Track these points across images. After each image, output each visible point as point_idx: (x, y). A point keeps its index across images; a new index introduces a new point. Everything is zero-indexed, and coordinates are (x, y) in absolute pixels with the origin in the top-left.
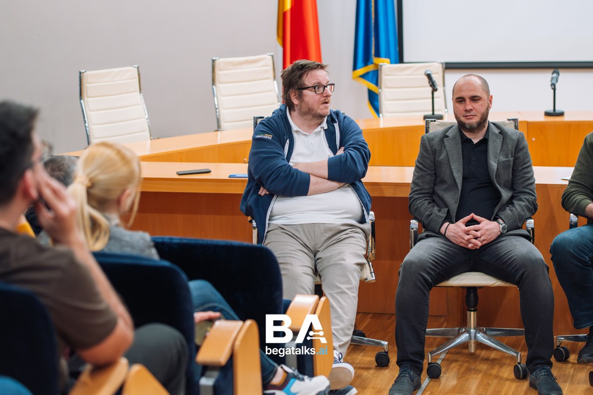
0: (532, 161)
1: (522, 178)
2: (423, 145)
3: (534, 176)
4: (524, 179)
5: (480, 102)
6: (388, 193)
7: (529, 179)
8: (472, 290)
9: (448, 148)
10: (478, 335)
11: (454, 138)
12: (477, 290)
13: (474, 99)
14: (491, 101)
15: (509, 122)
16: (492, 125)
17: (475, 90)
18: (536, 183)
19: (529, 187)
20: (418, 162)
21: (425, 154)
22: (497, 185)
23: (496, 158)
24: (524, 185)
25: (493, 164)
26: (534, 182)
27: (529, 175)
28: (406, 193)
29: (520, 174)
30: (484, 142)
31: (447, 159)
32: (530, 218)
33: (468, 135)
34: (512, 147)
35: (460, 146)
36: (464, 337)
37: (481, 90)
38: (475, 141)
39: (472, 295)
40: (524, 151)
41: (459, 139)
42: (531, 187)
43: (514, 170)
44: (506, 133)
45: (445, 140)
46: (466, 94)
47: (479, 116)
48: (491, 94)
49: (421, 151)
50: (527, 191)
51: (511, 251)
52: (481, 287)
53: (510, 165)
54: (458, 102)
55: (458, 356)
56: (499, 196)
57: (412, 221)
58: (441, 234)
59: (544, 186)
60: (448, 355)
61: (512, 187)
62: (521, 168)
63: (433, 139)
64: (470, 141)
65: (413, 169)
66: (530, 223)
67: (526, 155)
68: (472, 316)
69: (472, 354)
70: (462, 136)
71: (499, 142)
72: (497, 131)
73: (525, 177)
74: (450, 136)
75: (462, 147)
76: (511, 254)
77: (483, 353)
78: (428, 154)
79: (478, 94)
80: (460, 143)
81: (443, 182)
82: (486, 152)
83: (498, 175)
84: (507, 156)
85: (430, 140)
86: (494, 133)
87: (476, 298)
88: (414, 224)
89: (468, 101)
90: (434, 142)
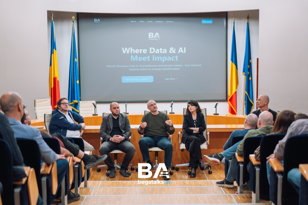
0: (130, 122)
5: (119, 108)
6: (93, 132)
7: (129, 127)
8: (116, 154)
11: (111, 118)
16: (120, 114)
19: (129, 129)
22: (121, 129)
23: (121, 122)
25: (120, 124)
28: (99, 132)
30: (118, 118)
34: (125, 119)
35: (112, 120)
38: (116, 119)
39: (116, 156)
40: (128, 120)
45: (109, 118)
47: (119, 112)
49: (103, 121)
52: (118, 153)
53: (124, 124)
54: (114, 109)
56: (122, 132)
61: (125, 129)
62: (127, 124)
64: (115, 119)
65: (100, 126)
66: (130, 138)
68: (116, 161)
70: (113, 118)
71: (122, 118)
72: (121, 116)
81: (108, 129)
82: (118, 121)
83: (121, 127)
85: (105, 118)
86: (120, 116)
87: (117, 156)
88: (101, 138)
89: (117, 108)
90: (107, 119)
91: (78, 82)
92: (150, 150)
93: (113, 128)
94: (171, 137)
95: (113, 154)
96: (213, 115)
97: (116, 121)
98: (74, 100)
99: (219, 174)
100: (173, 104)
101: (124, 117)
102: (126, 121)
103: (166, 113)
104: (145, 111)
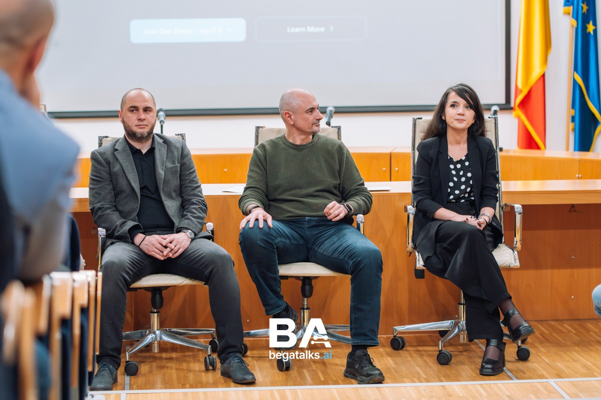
5: (151, 114)
8: (156, 291)
9: (120, 161)
10: (163, 336)
11: (124, 151)
12: (162, 290)
13: (147, 109)
15: (177, 137)
21: (98, 167)
23: (163, 165)
25: (161, 171)
27: (196, 179)
30: (151, 151)
31: (122, 171)
33: (137, 146)
34: (178, 155)
35: (131, 157)
38: (144, 151)
39: (158, 296)
40: (189, 157)
41: (128, 151)
44: (170, 142)
45: (116, 153)
46: (140, 105)
47: (149, 126)
51: (198, 249)
52: (166, 287)
53: (177, 171)
57: (99, 229)
61: (181, 191)
64: (140, 152)
66: (210, 226)
69: (154, 356)
71: (165, 150)
72: (161, 142)
73: (193, 181)
74: (119, 150)
75: (133, 158)
76: (198, 253)
77: (164, 355)
78: (104, 167)
80: (131, 154)
84: (174, 164)
86: (159, 143)
87: (162, 299)
88: (101, 231)
89: (141, 111)
92: (285, 270)
94: (361, 225)
95: (147, 289)
99: (547, 360)
101: (174, 146)
102: (185, 160)
103: (335, 137)
104: (258, 128)
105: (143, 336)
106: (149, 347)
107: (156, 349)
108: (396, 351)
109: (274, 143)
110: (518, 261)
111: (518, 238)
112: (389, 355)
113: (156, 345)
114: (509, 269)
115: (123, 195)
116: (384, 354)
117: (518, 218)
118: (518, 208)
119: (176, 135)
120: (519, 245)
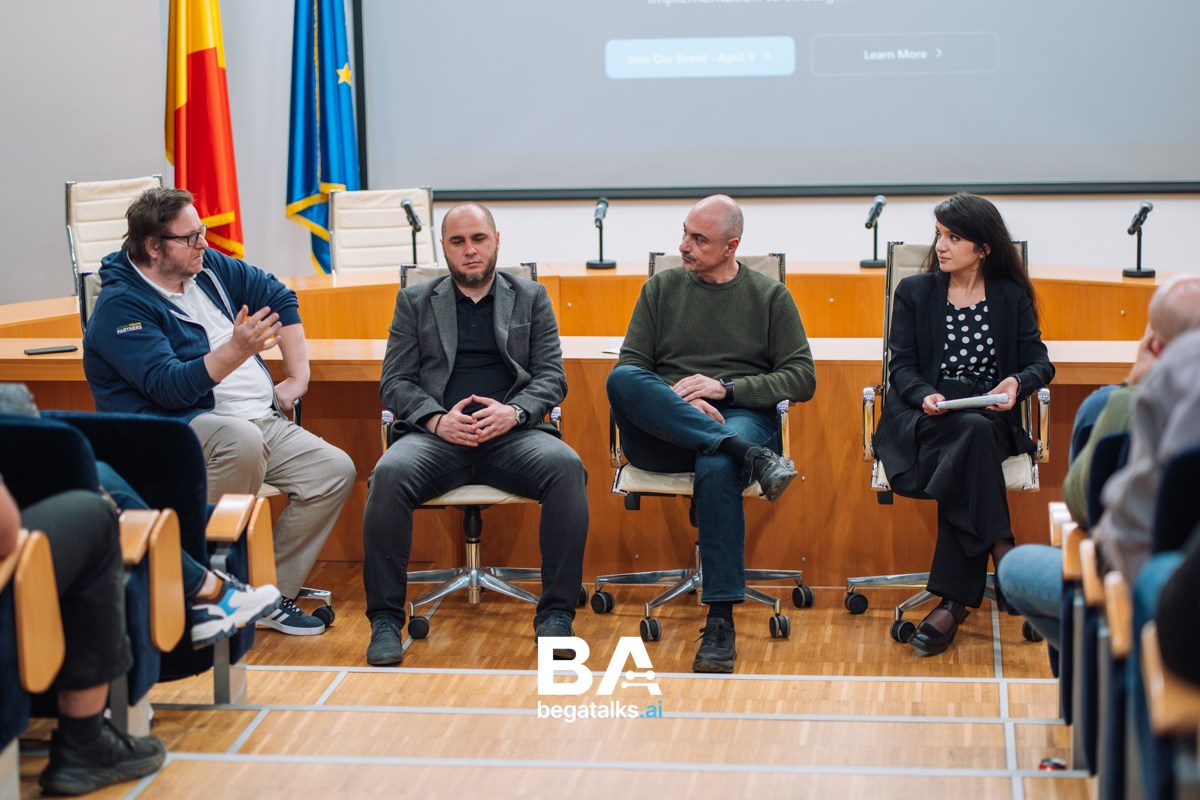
1: (542, 347)
2: (401, 305)
3: (561, 346)
4: (545, 349)
5: (486, 243)
7: (553, 349)
8: (472, 510)
9: (436, 311)
10: (482, 579)
11: (446, 297)
12: (480, 510)
13: (478, 238)
14: (498, 240)
15: (523, 267)
16: (500, 276)
17: (476, 224)
18: (563, 356)
19: (553, 360)
20: (394, 328)
21: (403, 316)
22: (510, 359)
23: (507, 323)
24: (545, 357)
25: (503, 331)
26: (560, 354)
27: (553, 344)
28: (376, 376)
29: (539, 342)
30: (489, 300)
32: (557, 406)
33: (466, 292)
34: (528, 307)
35: (454, 308)
36: (462, 582)
37: (485, 224)
38: (476, 300)
39: (473, 518)
40: (546, 311)
41: (452, 298)
42: (556, 360)
43: (531, 340)
44: (520, 288)
45: (433, 298)
46: (466, 232)
47: (486, 262)
48: (497, 230)
49: (397, 314)
50: (551, 365)
51: (534, 449)
52: (487, 506)
53: (526, 334)
54: (454, 243)
55: (454, 611)
57: (384, 412)
58: (430, 433)
59: (577, 362)
60: (439, 611)
61: (530, 362)
62: (539, 335)
63: (414, 296)
64: (469, 300)
67: (550, 317)
68: (473, 550)
69: (474, 608)
70: (458, 294)
71: (510, 301)
72: (506, 285)
73: (546, 346)
74: (440, 293)
75: (457, 308)
76: (534, 453)
77: (491, 607)
78: (409, 317)
79: (483, 231)
80: (454, 303)
81: (430, 358)
82: (491, 314)
84: (522, 322)
85: (411, 296)
86: (503, 288)
87: (479, 522)
88: (387, 416)
89: (469, 242)
90: (417, 300)
91: (346, 75)
93: (459, 352)
95: (458, 506)
96: (1119, 279)
97: (475, 316)
98: (326, 178)
100: (884, 209)
101: (526, 295)
102: (539, 317)
104: (653, 256)
105: (452, 578)
106: (462, 595)
107: (474, 599)
108: (852, 616)
109: (675, 278)
110: (1037, 480)
111: (1042, 443)
112: (835, 622)
113: (475, 592)
114: (1023, 493)
115: (430, 364)
116: (828, 621)
117: (1044, 409)
118: (1045, 394)
119: (523, 265)
120: (1046, 453)
